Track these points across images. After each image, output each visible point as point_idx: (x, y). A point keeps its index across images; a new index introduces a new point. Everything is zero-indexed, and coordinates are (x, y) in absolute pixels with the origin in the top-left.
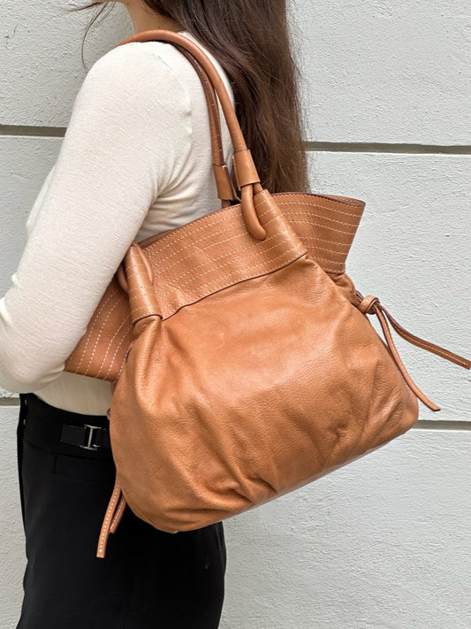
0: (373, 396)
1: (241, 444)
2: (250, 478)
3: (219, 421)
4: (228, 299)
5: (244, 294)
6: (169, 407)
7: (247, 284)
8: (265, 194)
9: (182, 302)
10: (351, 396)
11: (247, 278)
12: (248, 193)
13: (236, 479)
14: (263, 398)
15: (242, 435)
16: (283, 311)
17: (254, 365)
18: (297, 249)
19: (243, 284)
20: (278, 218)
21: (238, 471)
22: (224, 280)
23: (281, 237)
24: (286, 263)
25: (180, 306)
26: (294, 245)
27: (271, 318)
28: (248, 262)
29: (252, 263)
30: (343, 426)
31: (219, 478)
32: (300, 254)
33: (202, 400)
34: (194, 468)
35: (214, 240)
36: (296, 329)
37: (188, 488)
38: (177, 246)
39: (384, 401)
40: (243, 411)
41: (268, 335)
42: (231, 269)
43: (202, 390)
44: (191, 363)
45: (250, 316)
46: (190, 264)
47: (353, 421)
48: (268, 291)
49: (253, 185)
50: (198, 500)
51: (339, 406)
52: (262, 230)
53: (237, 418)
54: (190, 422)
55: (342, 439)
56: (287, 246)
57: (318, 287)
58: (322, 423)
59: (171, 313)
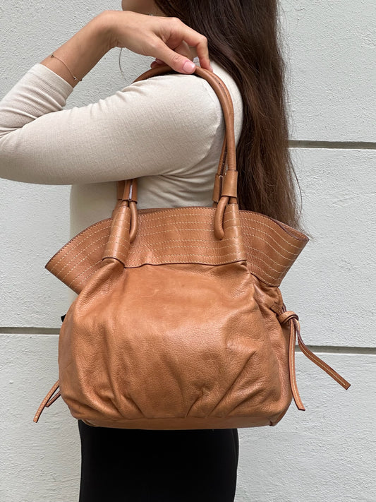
0: (239, 375)
1: (125, 368)
2: (125, 396)
3: (115, 344)
4: (180, 272)
5: (192, 274)
6: (89, 322)
7: (197, 266)
8: (234, 207)
9: (148, 261)
10: (220, 367)
11: (198, 262)
12: (223, 202)
13: (113, 392)
14: (153, 340)
15: (128, 362)
16: (206, 291)
17: (159, 317)
18: (239, 255)
19: (194, 266)
20: (235, 228)
21: (116, 386)
22: (183, 257)
23: (232, 242)
24: (227, 262)
25: (145, 263)
26: (238, 251)
27: (195, 293)
28: (204, 252)
29: (207, 254)
30: (209, 388)
31: (104, 387)
32: (239, 259)
33: (111, 325)
34: (89, 372)
35: (188, 226)
36: (205, 305)
37: (80, 385)
38: (164, 221)
39: (250, 383)
40: (134, 344)
41: (185, 302)
42: (191, 251)
43: (115, 319)
44: (120, 300)
45: (183, 286)
46: (166, 237)
47: (217, 387)
48: (209, 278)
49: (230, 197)
50: (84, 396)
51: (208, 371)
52: (222, 232)
53: (127, 347)
54: (99, 338)
55: (204, 397)
56: (233, 250)
57: (241, 286)
58: (189, 377)
59: (137, 265)
